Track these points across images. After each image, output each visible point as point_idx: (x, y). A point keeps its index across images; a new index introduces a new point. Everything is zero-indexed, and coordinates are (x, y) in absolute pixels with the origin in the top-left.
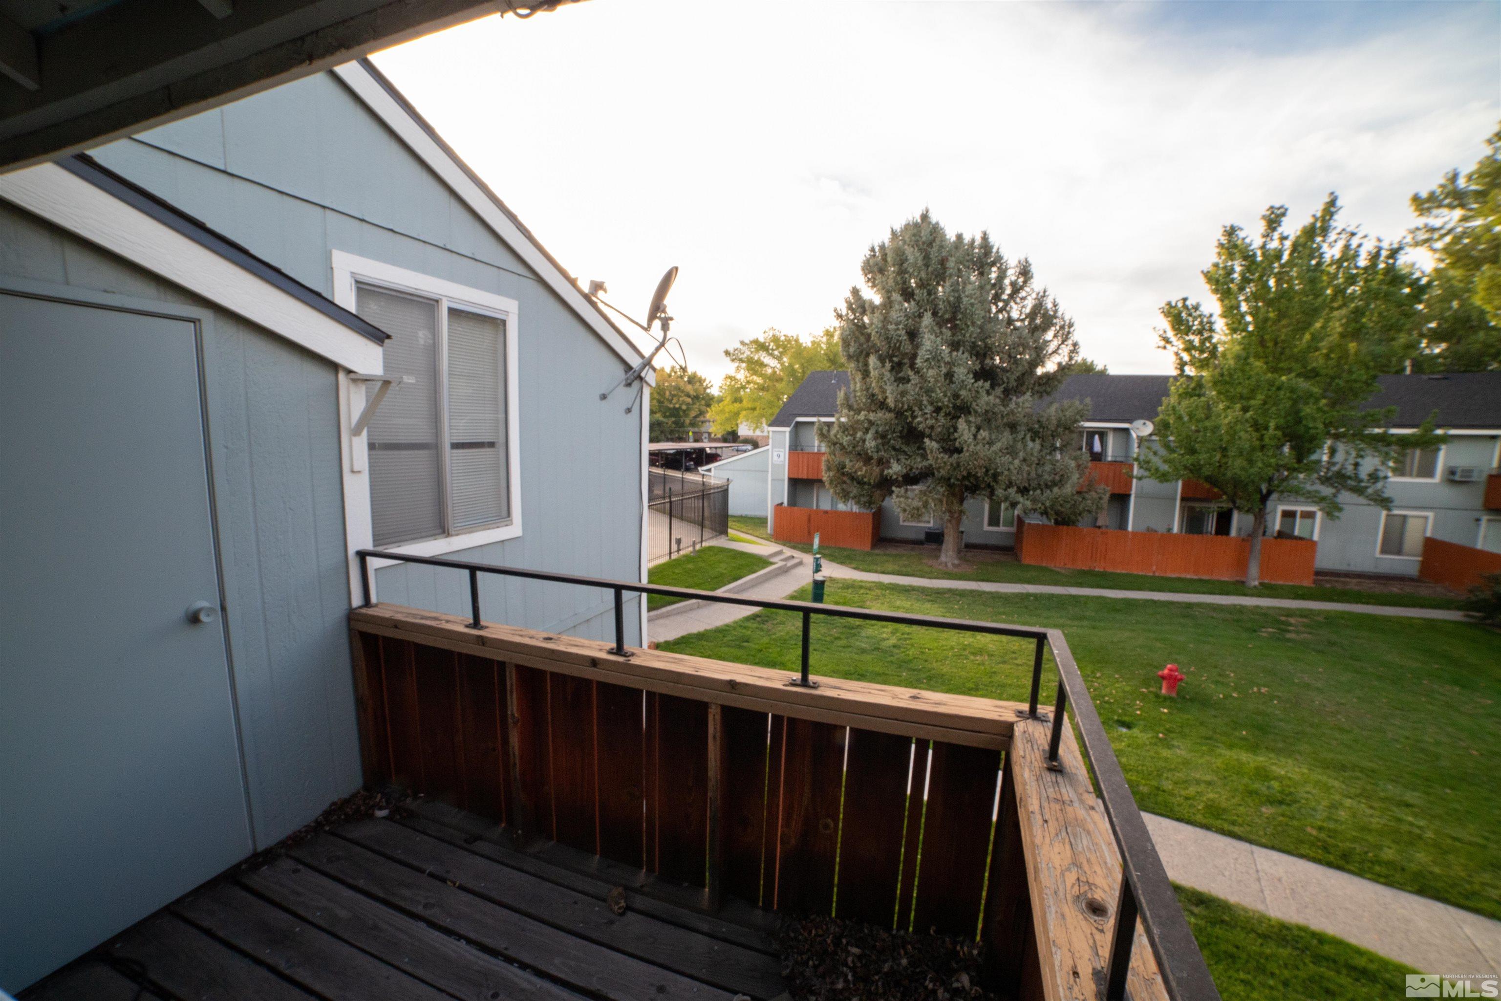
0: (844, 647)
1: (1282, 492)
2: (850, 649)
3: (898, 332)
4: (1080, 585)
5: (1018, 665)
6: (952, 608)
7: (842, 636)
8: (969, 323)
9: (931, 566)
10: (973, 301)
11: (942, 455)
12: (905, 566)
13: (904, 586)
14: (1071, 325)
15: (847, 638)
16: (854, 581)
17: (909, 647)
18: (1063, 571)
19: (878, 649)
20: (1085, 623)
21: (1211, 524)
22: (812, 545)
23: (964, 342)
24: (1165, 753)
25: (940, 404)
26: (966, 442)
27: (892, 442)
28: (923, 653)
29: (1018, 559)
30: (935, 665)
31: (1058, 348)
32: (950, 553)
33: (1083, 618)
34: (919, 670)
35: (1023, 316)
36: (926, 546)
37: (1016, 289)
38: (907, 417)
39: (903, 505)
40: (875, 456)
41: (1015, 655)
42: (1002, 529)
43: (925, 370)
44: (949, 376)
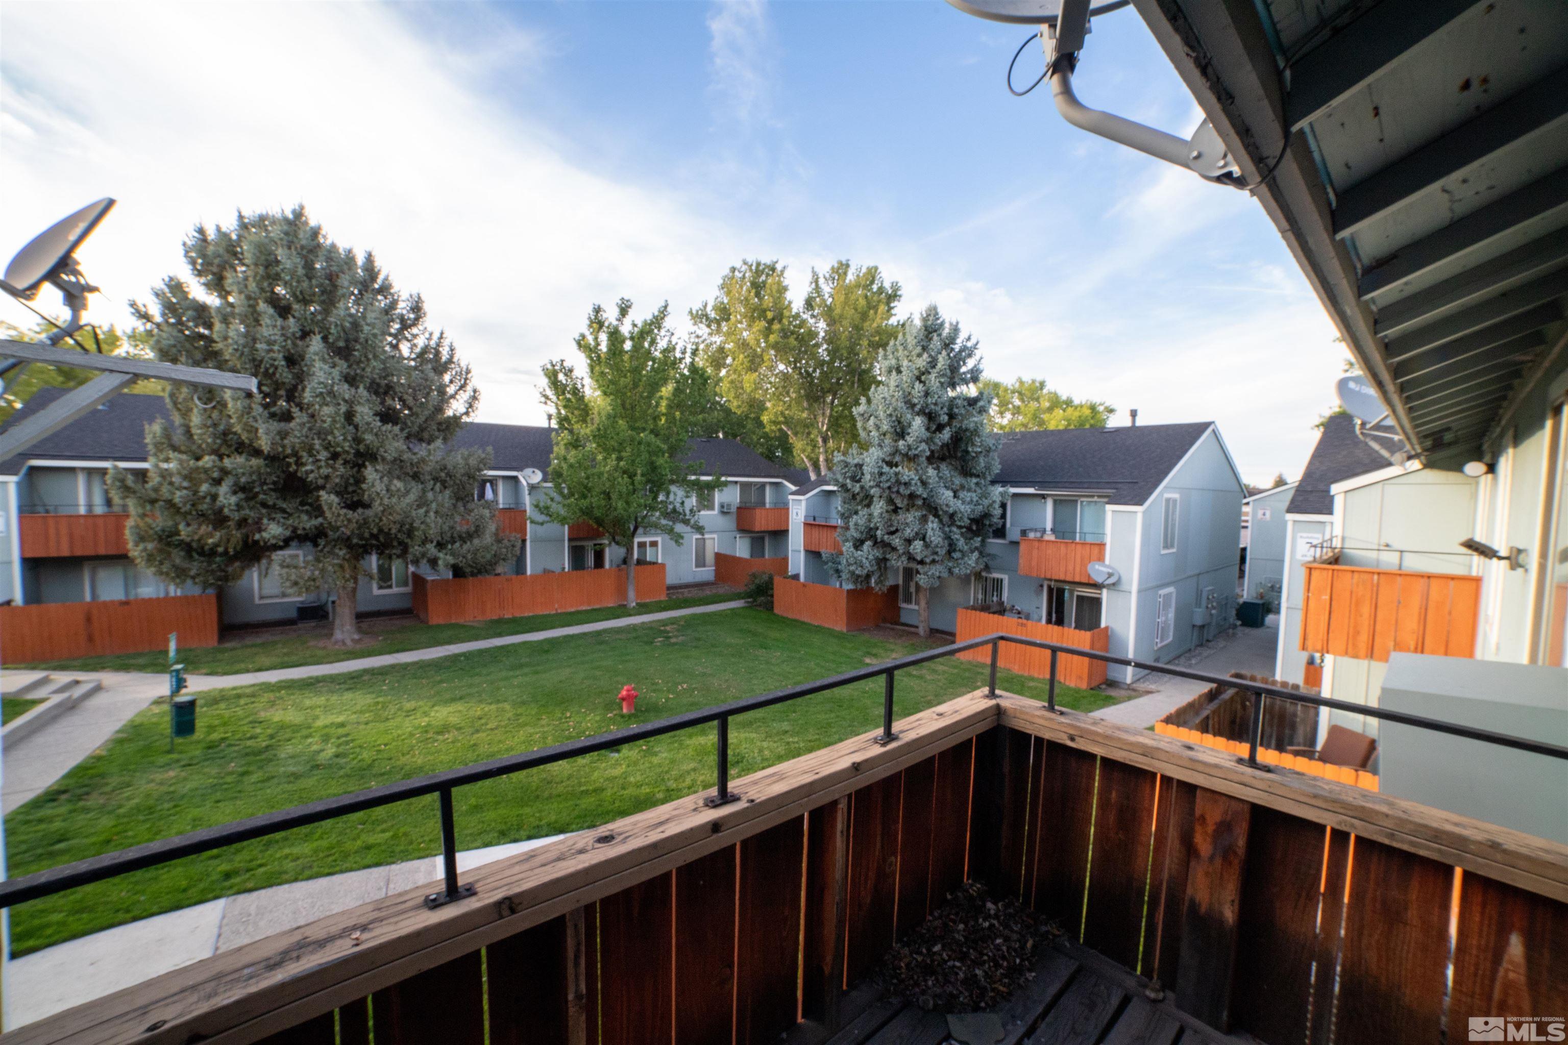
0: (263, 781)
1: (645, 527)
2: (276, 781)
3: (272, 354)
4: (500, 635)
5: (492, 729)
6: (381, 691)
7: (251, 769)
8: (371, 356)
9: (325, 648)
10: (375, 331)
11: (345, 511)
12: (285, 654)
13: (302, 680)
14: (468, 372)
15: (261, 768)
16: (222, 690)
17: (358, 750)
18: (475, 624)
19: (317, 766)
20: (526, 670)
21: (590, 560)
22: (166, 652)
23: (362, 377)
24: (655, 760)
25: (339, 449)
26: (378, 494)
27: (261, 496)
28: (379, 751)
29: (425, 622)
30: (403, 760)
31: (456, 393)
32: (348, 627)
33: (521, 666)
34: (389, 773)
35: (413, 356)
36: (300, 625)
37: (405, 325)
38: (289, 465)
39: (293, 577)
40: (236, 516)
41: (483, 721)
42: (395, 590)
43: (317, 407)
44: (349, 416)
